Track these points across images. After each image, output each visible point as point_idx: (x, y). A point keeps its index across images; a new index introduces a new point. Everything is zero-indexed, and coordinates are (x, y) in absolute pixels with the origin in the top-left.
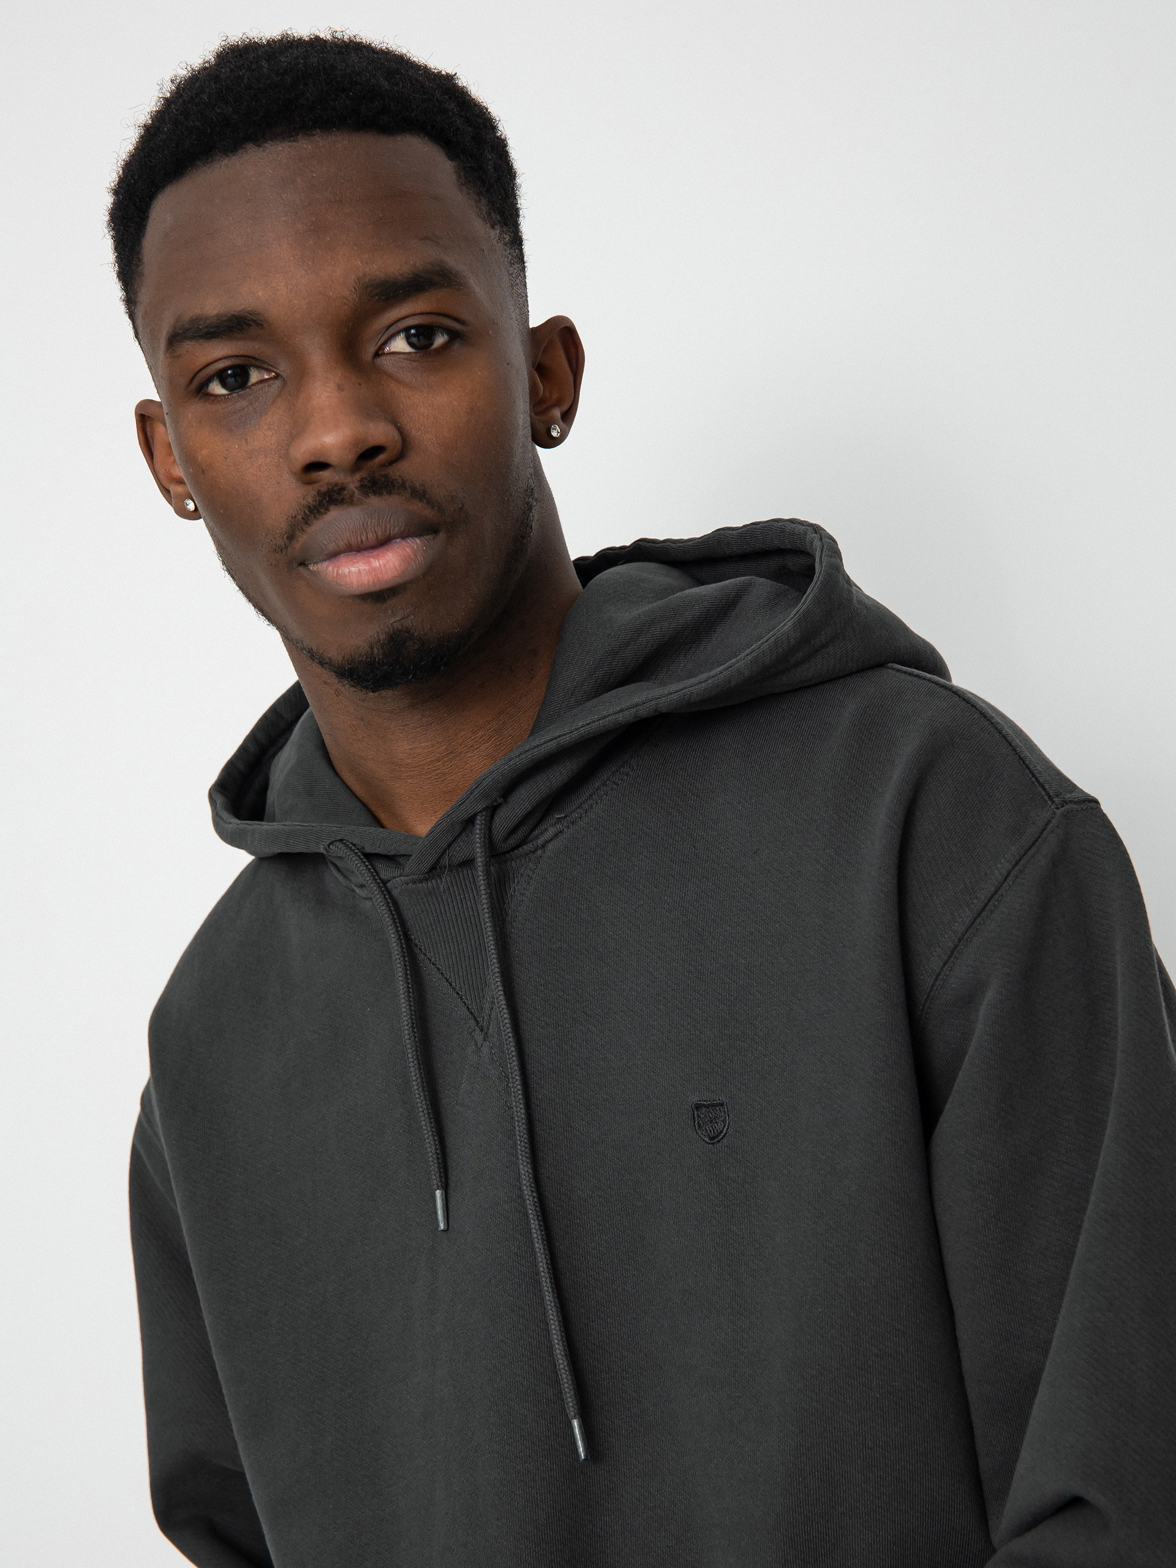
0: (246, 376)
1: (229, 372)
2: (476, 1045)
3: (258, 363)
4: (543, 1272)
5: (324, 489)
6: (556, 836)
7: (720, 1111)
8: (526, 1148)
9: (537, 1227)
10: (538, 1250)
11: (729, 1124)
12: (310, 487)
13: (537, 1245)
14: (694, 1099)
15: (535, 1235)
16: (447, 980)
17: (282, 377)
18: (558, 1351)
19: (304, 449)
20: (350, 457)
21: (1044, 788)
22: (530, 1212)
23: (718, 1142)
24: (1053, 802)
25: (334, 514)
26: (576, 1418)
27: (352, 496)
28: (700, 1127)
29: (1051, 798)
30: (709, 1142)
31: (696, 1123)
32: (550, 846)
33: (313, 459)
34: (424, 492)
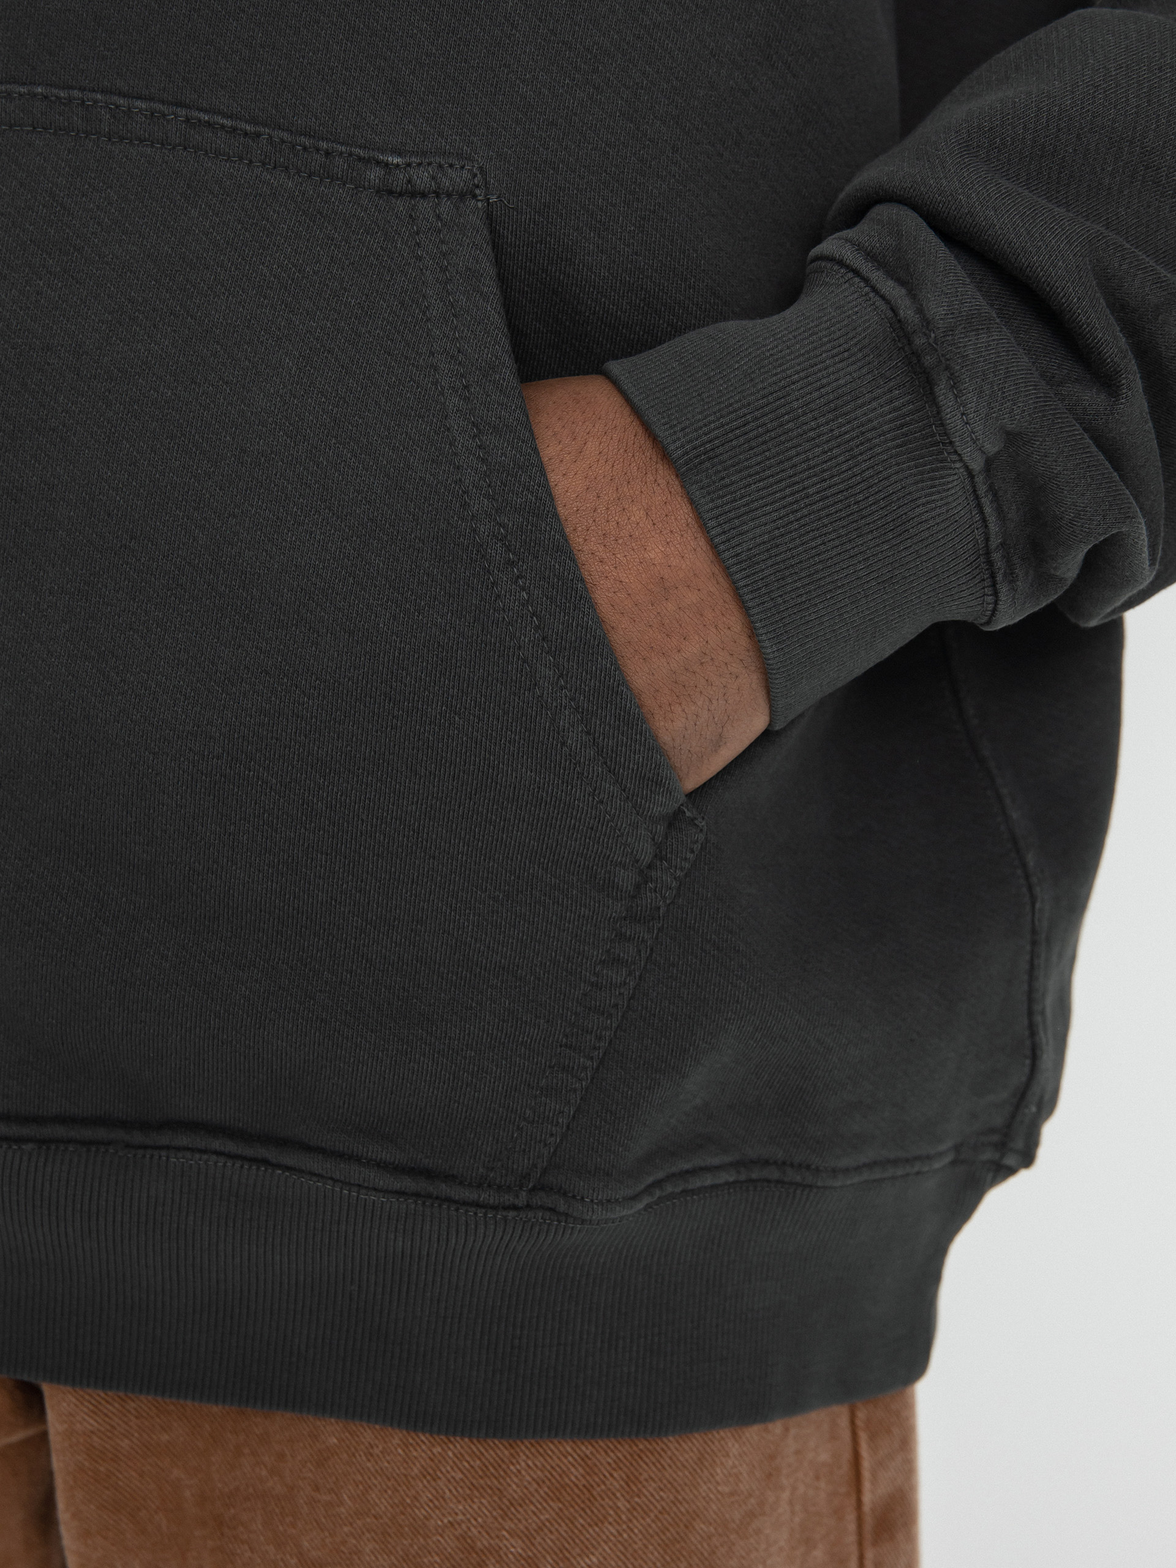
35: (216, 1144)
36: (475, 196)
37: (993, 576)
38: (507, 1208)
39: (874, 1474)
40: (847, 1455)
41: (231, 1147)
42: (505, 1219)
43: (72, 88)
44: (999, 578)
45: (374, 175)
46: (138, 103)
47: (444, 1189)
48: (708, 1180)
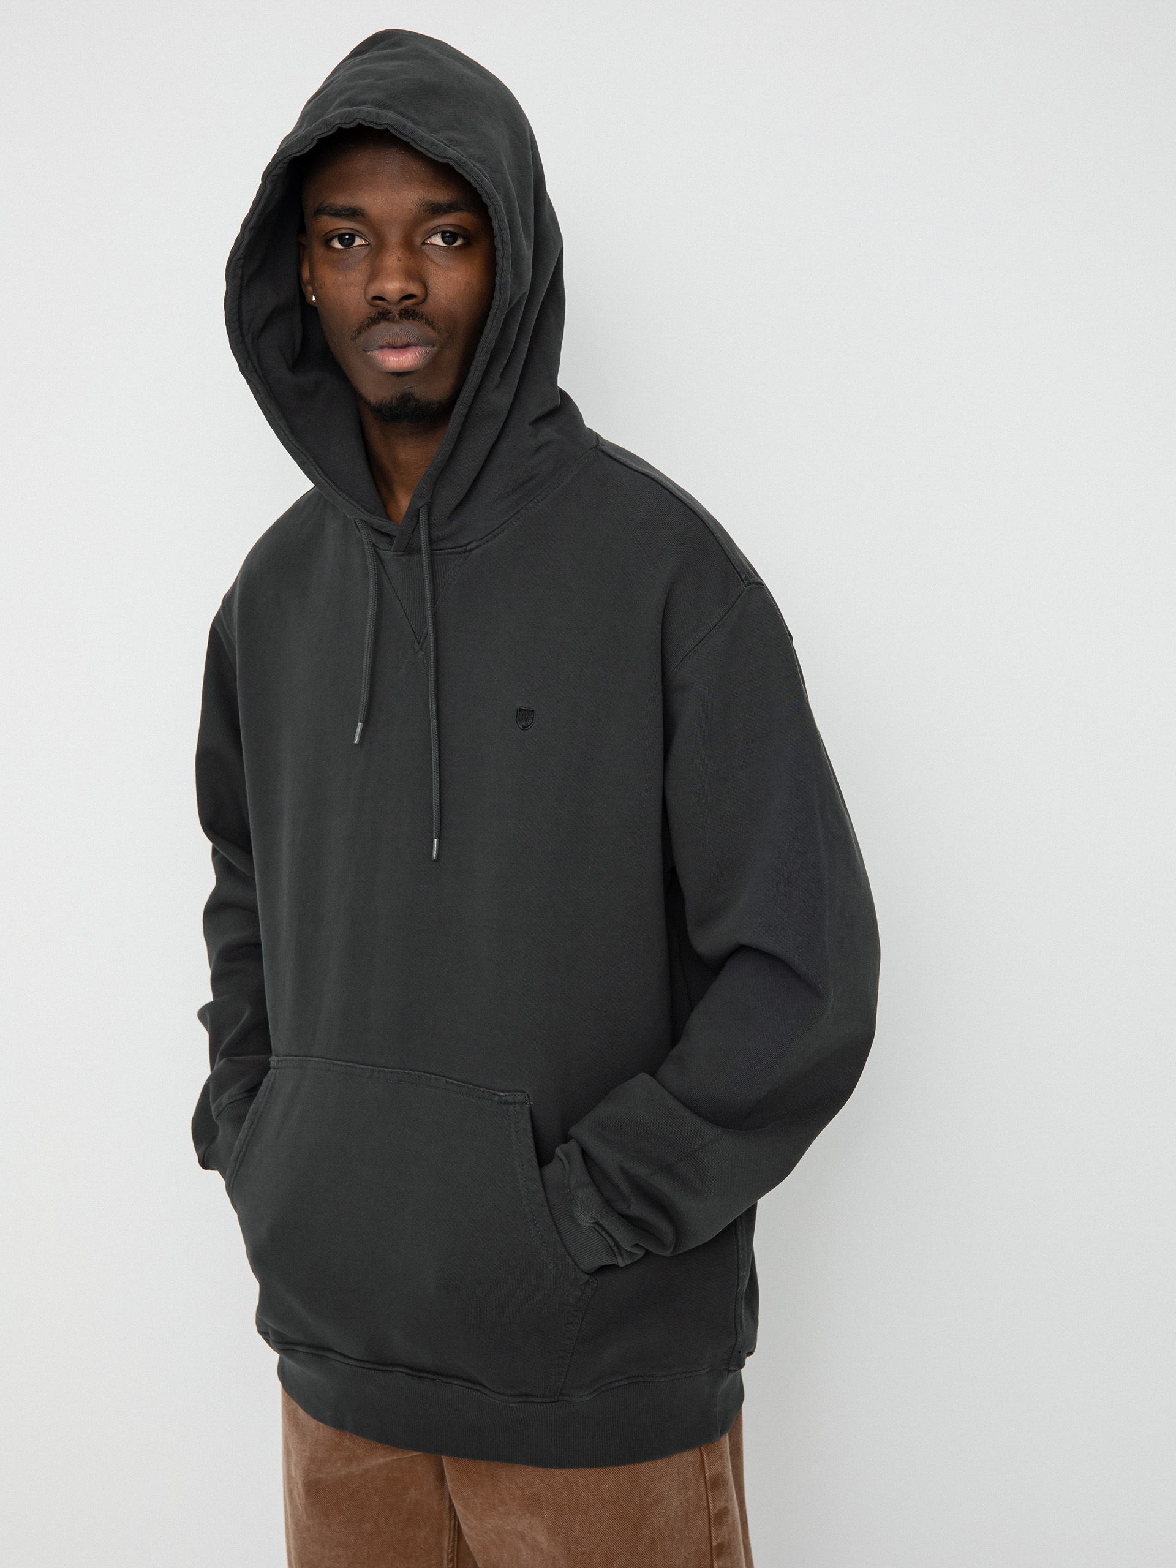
0: (353, 241)
1: (347, 237)
2: (414, 651)
3: (360, 235)
5: (381, 311)
6: (477, 547)
7: (531, 714)
11: (534, 723)
12: (375, 308)
14: (520, 705)
16: (404, 611)
17: (371, 246)
19: (375, 289)
20: (397, 297)
21: (739, 575)
23: (528, 730)
24: (743, 582)
25: (383, 325)
26: (436, 838)
27: (394, 318)
28: (519, 721)
29: (743, 580)
30: (523, 729)
31: (518, 719)
32: (473, 552)
33: (377, 295)
34: (432, 322)
35: (465, 1384)
36: (526, 1103)
37: (614, 1254)
38: (552, 1402)
39: (709, 1466)
40: (699, 1459)
41: (469, 1385)
42: (552, 1405)
43: (415, 1071)
44: (617, 1254)
45: (496, 1099)
46: (433, 1076)
47: (532, 1399)
48: (617, 1384)
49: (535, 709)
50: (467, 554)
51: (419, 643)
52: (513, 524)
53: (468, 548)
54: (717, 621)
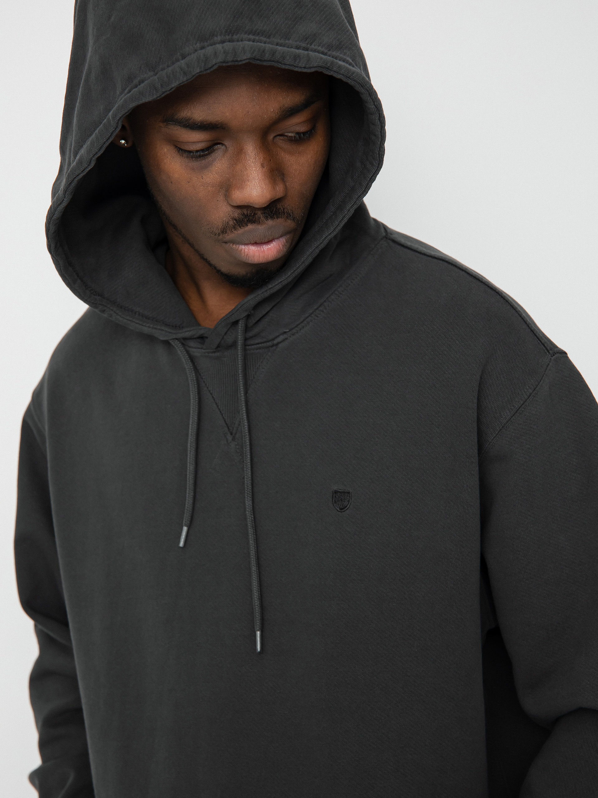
2: (228, 442)
4: (253, 556)
6: (283, 341)
7: (347, 496)
8: (250, 492)
9: (252, 533)
10: (251, 544)
11: (351, 503)
13: (251, 542)
14: (335, 488)
15: (251, 537)
18: (255, 596)
22: (249, 524)
23: (344, 511)
24: (549, 353)
26: (259, 631)
27: (260, 218)
28: (335, 502)
29: (548, 351)
30: (339, 510)
31: (334, 500)
32: (280, 345)
49: (351, 491)
50: (274, 347)
51: (231, 434)
52: (317, 317)
53: (275, 342)
54: (530, 391)
